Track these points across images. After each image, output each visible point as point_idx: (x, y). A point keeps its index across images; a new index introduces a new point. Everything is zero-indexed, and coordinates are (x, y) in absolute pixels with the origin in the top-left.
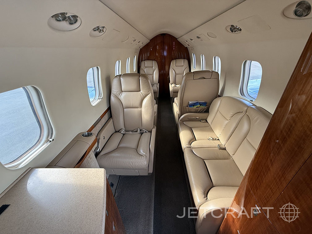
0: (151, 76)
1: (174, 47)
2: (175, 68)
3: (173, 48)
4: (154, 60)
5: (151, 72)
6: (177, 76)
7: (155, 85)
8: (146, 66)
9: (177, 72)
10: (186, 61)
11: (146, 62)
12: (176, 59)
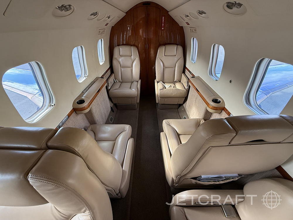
0: (129, 69)
1: (163, 25)
2: (164, 59)
3: (162, 27)
4: (134, 45)
5: (129, 63)
6: (167, 70)
7: (135, 83)
8: (121, 54)
9: (166, 65)
10: (180, 49)
11: (121, 49)
12: (165, 44)
